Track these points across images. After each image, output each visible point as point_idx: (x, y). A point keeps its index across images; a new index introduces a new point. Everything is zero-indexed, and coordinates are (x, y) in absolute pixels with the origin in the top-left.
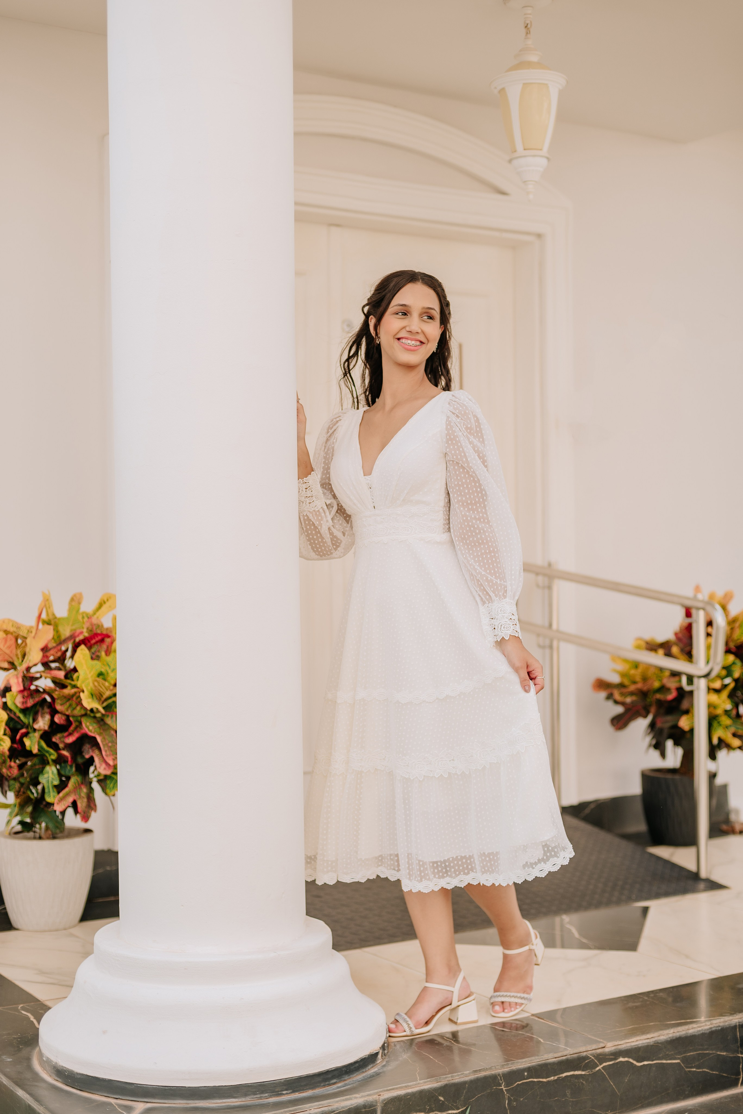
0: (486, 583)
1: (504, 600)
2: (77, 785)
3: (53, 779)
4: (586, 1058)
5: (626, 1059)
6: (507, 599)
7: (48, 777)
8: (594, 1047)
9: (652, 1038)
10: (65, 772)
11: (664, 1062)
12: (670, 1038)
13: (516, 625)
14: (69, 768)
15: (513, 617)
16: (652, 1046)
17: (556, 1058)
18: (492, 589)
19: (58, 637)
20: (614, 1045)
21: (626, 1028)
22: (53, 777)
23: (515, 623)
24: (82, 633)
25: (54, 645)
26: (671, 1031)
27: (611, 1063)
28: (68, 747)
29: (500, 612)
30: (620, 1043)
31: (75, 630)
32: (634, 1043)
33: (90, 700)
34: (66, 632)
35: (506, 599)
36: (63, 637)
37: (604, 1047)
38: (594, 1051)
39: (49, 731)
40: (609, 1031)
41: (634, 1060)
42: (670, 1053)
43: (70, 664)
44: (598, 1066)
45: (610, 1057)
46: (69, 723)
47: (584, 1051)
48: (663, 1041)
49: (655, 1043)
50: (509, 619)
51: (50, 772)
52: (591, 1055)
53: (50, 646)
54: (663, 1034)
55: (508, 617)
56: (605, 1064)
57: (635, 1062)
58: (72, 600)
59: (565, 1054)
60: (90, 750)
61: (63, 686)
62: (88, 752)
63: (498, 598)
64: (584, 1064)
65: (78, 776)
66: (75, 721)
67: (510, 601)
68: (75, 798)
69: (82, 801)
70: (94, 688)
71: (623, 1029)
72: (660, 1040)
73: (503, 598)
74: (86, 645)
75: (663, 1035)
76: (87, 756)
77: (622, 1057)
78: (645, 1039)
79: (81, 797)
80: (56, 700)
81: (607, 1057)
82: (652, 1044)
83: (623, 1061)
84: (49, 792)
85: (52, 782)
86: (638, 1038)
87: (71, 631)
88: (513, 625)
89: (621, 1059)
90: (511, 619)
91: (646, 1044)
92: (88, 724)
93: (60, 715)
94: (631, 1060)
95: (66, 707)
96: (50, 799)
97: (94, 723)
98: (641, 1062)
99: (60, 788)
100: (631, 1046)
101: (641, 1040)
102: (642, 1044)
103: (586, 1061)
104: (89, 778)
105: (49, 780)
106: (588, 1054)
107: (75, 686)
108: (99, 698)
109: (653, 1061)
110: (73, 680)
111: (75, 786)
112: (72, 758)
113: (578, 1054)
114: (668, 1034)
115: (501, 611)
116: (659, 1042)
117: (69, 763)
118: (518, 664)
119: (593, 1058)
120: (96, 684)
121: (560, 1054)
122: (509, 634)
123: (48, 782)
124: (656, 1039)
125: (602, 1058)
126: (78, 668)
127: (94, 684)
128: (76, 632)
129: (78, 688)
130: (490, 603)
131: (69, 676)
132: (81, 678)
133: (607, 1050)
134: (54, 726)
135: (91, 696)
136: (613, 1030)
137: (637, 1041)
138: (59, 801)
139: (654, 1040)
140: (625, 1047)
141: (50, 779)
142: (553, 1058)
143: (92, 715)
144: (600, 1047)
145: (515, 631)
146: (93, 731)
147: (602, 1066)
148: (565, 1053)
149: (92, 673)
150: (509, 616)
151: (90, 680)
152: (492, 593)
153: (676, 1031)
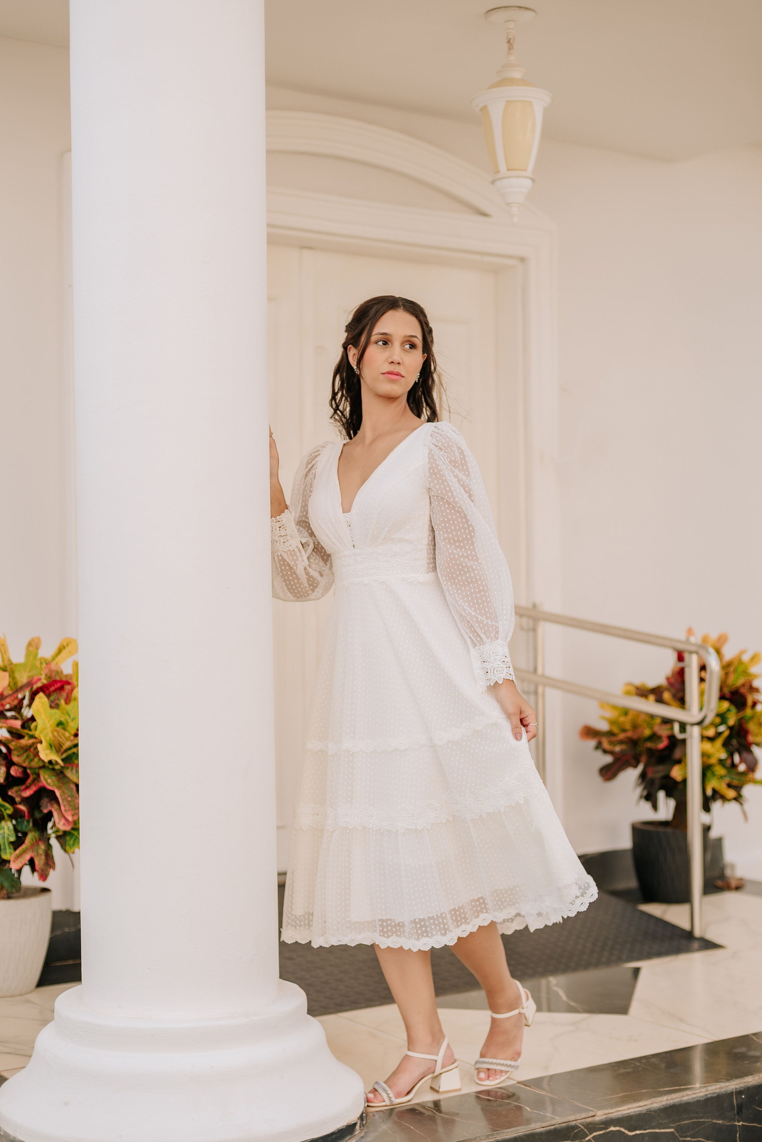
0: (477, 625)
1: (496, 641)
2: (34, 841)
3: (8, 835)
4: (575, 1127)
5: (617, 1128)
6: (499, 640)
7: (4, 833)
8: (584, 1115)
9: (644, 1105)
10: (22, 827)
11: (657, 1131)
12: (663, 1105)
13: (509, 667)
14: (25, 823)
15: (506, 660)
16: (644, 1114)
17: (543, 1127)
18: (483, 631)
19: (14, 684)
20: (605, 1113)
21: (617, 1096)
22: (9, 833)
23: (509, 666)
24: (39, 679)
25: (10, 692)
26: (665, 1098)
27: (601, 1132)
28: (24, 801)
29: (492, 655)
30: (611, 1111)
31: (33, 677)
32: (625, 1111)
33: (48, 752)
34: (22, 679)
35: (497, 641)
36: (20, 684)
37: (594, 1116)
38: (583, 1120)
39: (5, 784)
40: (600, 1099)
41: (626, 1129)
42: (663, 1122)
43: (27, 713)
44: (588, 1136)
45: (601, 1126)
46: (26, 775)
47: (573, 1120)
48: (657, 1109)
49: (648, 1111)
50: (502, 661)
51: (6, 827)
52: (581, 1124)
53: (6, 693)
54: (656, 1101)
55: (500, 660)
56: (595, 1134)
57: (626, 1132)
58: (30, 644)
59: (553, 1124)
60: (49, 805)
61: (20, 737)
62: (46, 807)
63: (489, 640)
64: (573, 1133)
65: (35, 832)
66: (33, 774)
67: (502, 642)
68: (33, 856)
69: (40, 858)
70: (52, 738)
71: (614, 1096)
72: (652, 1108)
73: (494, 639)
74: (44, 692)
75: (656, 1103)
76: (45, 811)
77: (613, 1127)
78: (637, 1107)
79: (38, 854)
80: (12, 751)
81: (597, 1126)
82: (644, 1112)
83: (614, 1131)
84: (5, 848)
85: (8, 838)
86: (630, 1106)
87: (28, 677)
88: (507, 667)
89: (612, 1129)
90: (504, 661)
91: (638, 1113)
92: (46, 777)
93: (16, 767)
94: (622, 1130)
95: (23, 758)
96: (7, 856)
97: (53, 775)
98: (633, 1131)
99: (16, 844)
100: (623, 1114)
101: (633, 1108)
102: (634, 1112)
103: (576, 1131)
104: (47, 834)
105: (4, 836)
106: (577, 1123)
107: (32, 737)
108: (58, 749)
109: (645, 1130)
110: (30, 730)
111: (32, 842)
112: (29, 812)
113: (566, 1123)
114: (661, 1101)
115: (493, 653)
116: (652, 1110)
117: (26, 818)
118: (511, 710)
119: (582, 1127)
120: (56, 734)
121: (547, 1124)
122: (503, 677)
123: (4, 838)
124: (649, 1107)
125: (592, 1127)
126: (36, 717)
127: (53, 734)
128: (33, 679)
129: (35, 738)
130: (481, 646)
131: (26, 725)
132: (39, 727)
133: (597, 1119)
134: (10, 779)
135: (49, 746)
136: (604, 1098)
137: (629, 1109)
138: (15, 858)
139: (646, 1107)
140: (616, 1116)
141: (6, 835)
142: (541, 1128)
143: (51, 767)
144: (590, 1115)
145: (508, 674)
146: (52, 784)
147: (592, 1136)
148: (553, 1122)
149: (51, 722)
150: (502, 658)
151: (49, 730)
152: (483, 635)
153: (669, 1098)
